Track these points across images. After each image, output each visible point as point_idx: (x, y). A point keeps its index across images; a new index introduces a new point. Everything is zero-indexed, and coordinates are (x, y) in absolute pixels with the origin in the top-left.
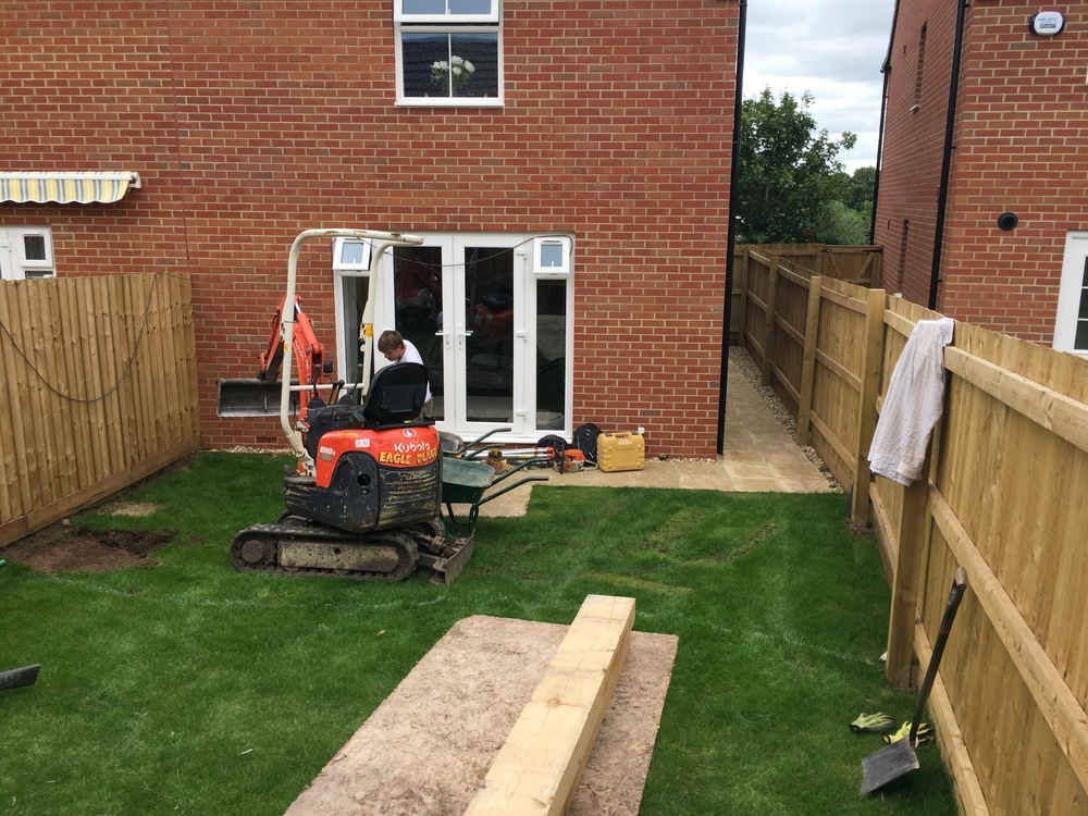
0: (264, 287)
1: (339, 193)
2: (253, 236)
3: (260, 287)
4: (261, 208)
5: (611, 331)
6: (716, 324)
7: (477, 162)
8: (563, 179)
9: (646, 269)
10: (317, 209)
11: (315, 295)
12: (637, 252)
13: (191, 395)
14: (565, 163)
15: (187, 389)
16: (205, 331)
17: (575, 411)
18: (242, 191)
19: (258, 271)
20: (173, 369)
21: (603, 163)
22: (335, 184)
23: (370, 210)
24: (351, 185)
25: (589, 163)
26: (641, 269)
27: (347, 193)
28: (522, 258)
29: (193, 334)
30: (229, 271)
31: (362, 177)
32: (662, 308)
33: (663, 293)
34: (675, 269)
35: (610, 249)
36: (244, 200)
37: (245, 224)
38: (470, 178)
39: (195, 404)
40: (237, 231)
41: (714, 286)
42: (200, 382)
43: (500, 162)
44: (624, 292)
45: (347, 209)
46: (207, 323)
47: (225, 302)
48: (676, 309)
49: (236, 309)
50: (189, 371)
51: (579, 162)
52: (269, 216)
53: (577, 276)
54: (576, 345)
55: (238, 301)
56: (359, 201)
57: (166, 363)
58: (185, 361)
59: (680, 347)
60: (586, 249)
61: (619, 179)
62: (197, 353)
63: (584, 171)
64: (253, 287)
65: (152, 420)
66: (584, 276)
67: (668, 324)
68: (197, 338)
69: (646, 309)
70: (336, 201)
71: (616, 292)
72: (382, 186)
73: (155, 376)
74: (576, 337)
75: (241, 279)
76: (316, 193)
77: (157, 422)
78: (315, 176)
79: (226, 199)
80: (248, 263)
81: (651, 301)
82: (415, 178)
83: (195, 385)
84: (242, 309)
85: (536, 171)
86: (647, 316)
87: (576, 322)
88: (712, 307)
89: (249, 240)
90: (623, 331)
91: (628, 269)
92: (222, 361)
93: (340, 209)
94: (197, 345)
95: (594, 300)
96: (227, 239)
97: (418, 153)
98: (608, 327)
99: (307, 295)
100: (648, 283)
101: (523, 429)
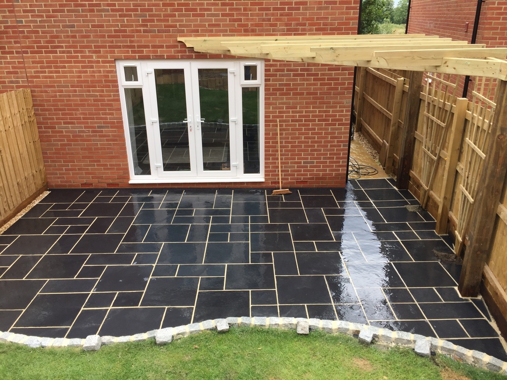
0: (76, 96)
1: (118, 37)
2: (66, 65)
3: (74, 96)
4: (70, 47)
5: (287, 117)
6: (347, 111)
7: (203, 15)
8: (257, 25)
9: (307, 80)
10: (105, 47)
11: (109, 100)
12: (302, 70)
13: (38, 164)
14: (258, 15)
15: (35, 159)
16: (43, 123)
17: (266, 163)
18: (57, 37)
19: (72, 86)
20: (25, 149)
21: (281, 15)
22: (116, 31)
23: (139, 47)
24: (125, 31)
25: (273, 15)
26: (304, 80)
27: (124, 36)
28: (233, 75)
29: (36, 125)
30: (54, 87)
31: (132, 26)
32: (316, 103)
33: (316, 94)
34: (324, 79)
35: (285, 68)
36: (59, 42)
37: (61, 57)
38: (200, 26)
39: (42, 167)
40: (56, 62)
41: (347, 89)
42: (43, 153)
43: (218, 15)
44: (294, 94)
45: (125, 47)
46: (44, 119)
47: (53, 105)
48: (324, 103)
49: (60, 110)
50: (35, 148)
51: (266, 15)
52: (75, 52)
53: (266, 85)
54: (266, 126)
55: (62, 105)
56: (131, 42)
57: (20, 146)
58: (32, 144)
59: (326, 125)
60: (271, 68)
61: (290, 25)
62: (40, 137)
63: (269, 20)
64: (69, 96)
65: (15, 183)
66: (270, 85)
67: (320, 112)
68: (39, 128)
69: (307, 103)
70: (117, 42)
71: (289, 94)
72: (145, 31)
73: (13, 156)
74: (266, 121)
75: (62, 91)
76: (104, 36)
77: (18, 184)
78: (102, 26)
79: (48, 42)
80: (65, 82)
81: (309, 98)
82: (166, 26)
83: (41, 156)
84: (64, 110)
85: (240, 20)
86: (307, 107)
87: (266, 112)
88: (345, 101)
89: (64, 67)
90: (293, 116)
91: (296, 80)
92: (55, 141)
93: (119, 47)
94: (39, 132)
95: (276, 99)
96: (50, 67)
97: (166, 10)
98: (284, 115)
99: (104, 100)
100: (308, 88)
101: (236, 174)
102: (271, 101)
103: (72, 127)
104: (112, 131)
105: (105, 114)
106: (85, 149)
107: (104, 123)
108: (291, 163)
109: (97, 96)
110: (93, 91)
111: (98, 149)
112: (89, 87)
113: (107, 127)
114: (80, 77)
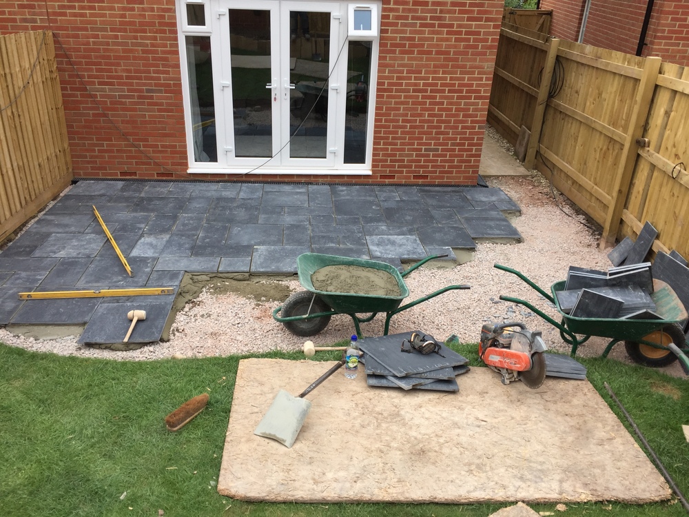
0: (117, 44)
3: (114, 44)
5: (407, 84)
6: (487, 79)
9: (438, 33)
11: (163, 52)
12: (432, 18)
13: (62, 140)
15: (58, 133)
16: (68, 82)
17: (374, 149)
19: (112, 30)
20: (47, 118)
26: (434, 32)
28: (337, 21)
29: (59, 86)
30: (86, 29)
32: (447, 66)
33: (448, 53)
34: (460, 33)
35: (410, 15)
39: (66, 146)
41: (490, 47)
42: (68, 126)
44: (420, 52)
46: (70, 76)
47: (84, 57)
48: (458, 67)
49: (95, 64)
50: (58, 118)
53: (381, 38)
54: (378, 96)
55: (96, 57)
57: (41, 112)
58: (54, 110)
59: (458, 98)
60: (391, 14)
62: (64, 102)
64: (108, 44)
65: (36, 164)
66: (387, 39)
67: (451, 79)
68: (63, 89)
69: (435, 66)
71: (412, 52)
73: (34, 124)
74: (378, 90)
75: (97, 36)
77: (39, 165)
80: (102, 22)
81: (439, 59)
83: (65, 131)
84: (100, 64)
86: (435, 72)
87: (379, 78)
88: (486, 65)
90: (415, 85)
91: (423, 32)
92: (84, 108)
94: (64, 95)
95: (394, 59)
98: (404, 82)
99: (156, 52)
100: (438, 45)
101: (333, 163)
102: (388, 61)
103: (110, 90)
104: (167, 98)
105: (158, 72)
106: (128, 122)
107: (156, 85)
108: (409, 150)
109: (147, 45)
110: (142, 38)
111: (145, 122)
112: (136, 31)
113: (160, 91)
114: (123, 16)
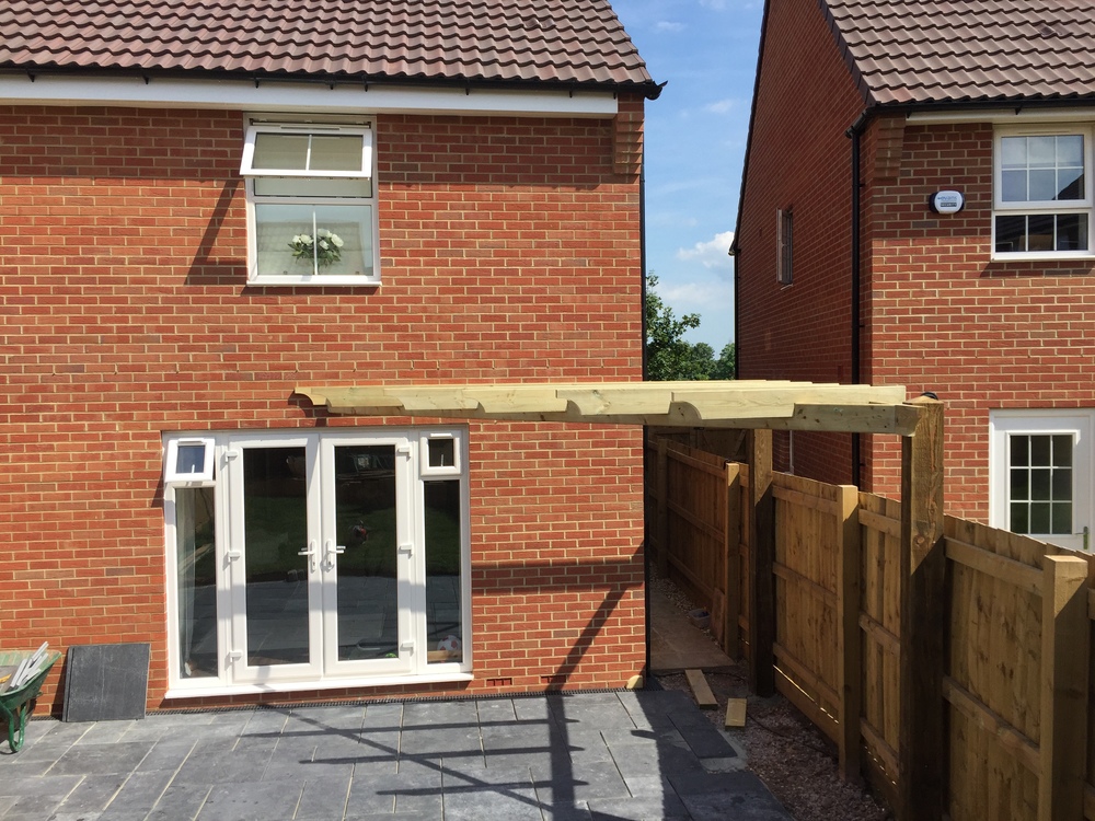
0: (68, 507)
1: (174, 387)
2: (55, 444)
3: (64, 507)
4: (68, 408)
5: (516, 538)
6: (635, 524)
7: (349, 347)
8: (452, 365)
9: (553, 464)
10: (143, 407)
11: (138, 514)
12: (542, 446)
14: (454, 347)
17: (474, 639)
18: (43, 389)
19: (62, 487)
21: (499, 347)
22: (168, 377)
23: (214, 406)
24: (189, 377)
25: (482, 346)
26: (547, 464)
27: (184, 387)
28: (405, 457)
30: (21, 488)
31: (204, 367)
32: (573, 509)
33: (572, 491)
34: (586, 463)
35: (510, 443)
36: (45, 399)
37: (46, 429)
38: (340, 366)
40: (34, 439)
41: (631, 480)
43: (377, 347)
44: (529, 492)
45: (183, 406)
47: (14, 528)
48: (589, 509)
49: (29, 537)
51: (470, 346)
52: (78, 418)
53: (471, 476)
54: (473, 558)
55: (33, 527)
56: (199, 396)
60: (482, 443)
61: (517, 364)
63: (476, 355)
64: (53, 507)
66: (480, 476)
67: (582, 526)
69: (555, 510)
70: (169, 397)
71: (519, 492)
72: (229, 377)
74: (473, 548)
75: (37, 498)
76: (143, 387)
78: (142, 369)
79: (21, 399)
80: (47, 478)
81: (559, 500)
82: (272, 367)
84: (37, 537)
85: (421, 356)
86: (557, 518)
88: (629, 504)
89: (51, 448)
90: (529, 537)
91: (532, 465)
93: (174, 407)
95: (493, 503)
96: (20, 449)
97: (275, 339)
98: (511, 533)
99: (128, 514)
100: (555, 481)
102: (483, 506)
103: (49, 575)
104: (140, 581)
105: (128, 543)
106: (73, 622)
107: (123, 562)
108: (530, 636)
109: (114, 506)
110: (107, 496)
111: (103, 621)
112: (99, 487)
113: (130, 571)
114: (81, 467)
